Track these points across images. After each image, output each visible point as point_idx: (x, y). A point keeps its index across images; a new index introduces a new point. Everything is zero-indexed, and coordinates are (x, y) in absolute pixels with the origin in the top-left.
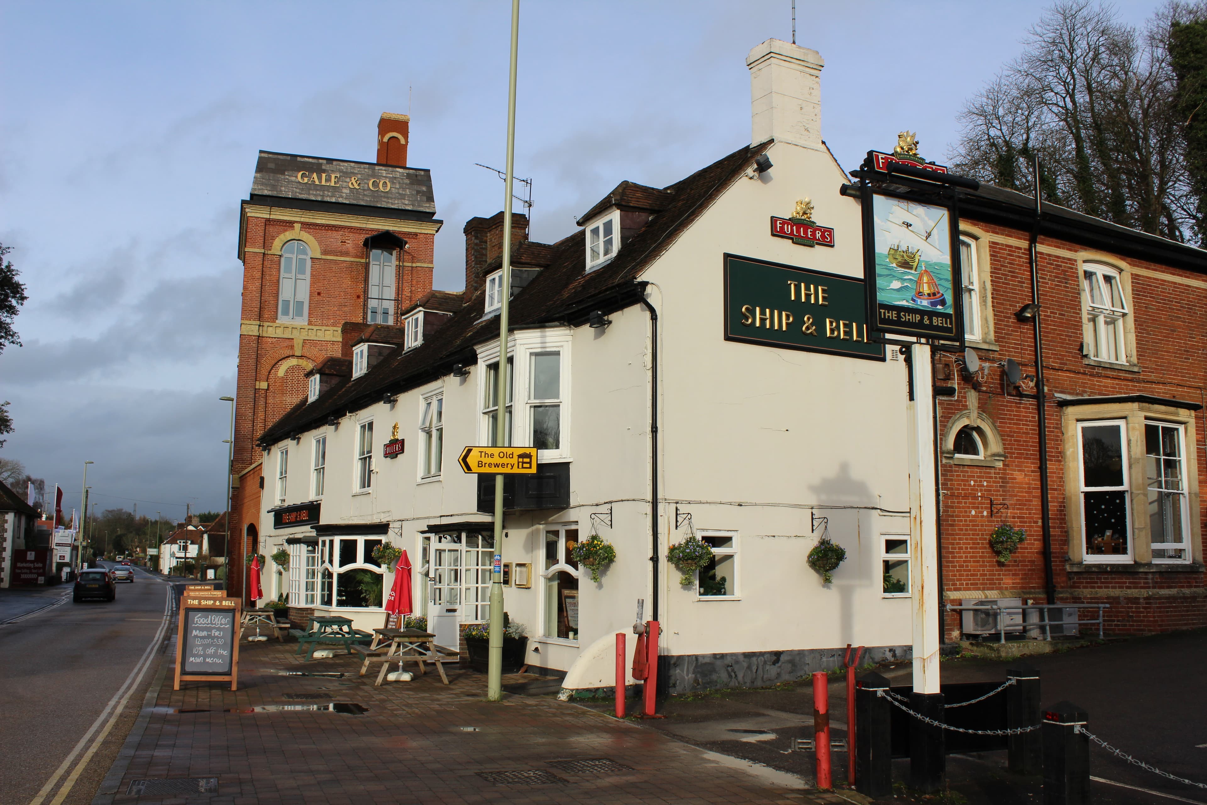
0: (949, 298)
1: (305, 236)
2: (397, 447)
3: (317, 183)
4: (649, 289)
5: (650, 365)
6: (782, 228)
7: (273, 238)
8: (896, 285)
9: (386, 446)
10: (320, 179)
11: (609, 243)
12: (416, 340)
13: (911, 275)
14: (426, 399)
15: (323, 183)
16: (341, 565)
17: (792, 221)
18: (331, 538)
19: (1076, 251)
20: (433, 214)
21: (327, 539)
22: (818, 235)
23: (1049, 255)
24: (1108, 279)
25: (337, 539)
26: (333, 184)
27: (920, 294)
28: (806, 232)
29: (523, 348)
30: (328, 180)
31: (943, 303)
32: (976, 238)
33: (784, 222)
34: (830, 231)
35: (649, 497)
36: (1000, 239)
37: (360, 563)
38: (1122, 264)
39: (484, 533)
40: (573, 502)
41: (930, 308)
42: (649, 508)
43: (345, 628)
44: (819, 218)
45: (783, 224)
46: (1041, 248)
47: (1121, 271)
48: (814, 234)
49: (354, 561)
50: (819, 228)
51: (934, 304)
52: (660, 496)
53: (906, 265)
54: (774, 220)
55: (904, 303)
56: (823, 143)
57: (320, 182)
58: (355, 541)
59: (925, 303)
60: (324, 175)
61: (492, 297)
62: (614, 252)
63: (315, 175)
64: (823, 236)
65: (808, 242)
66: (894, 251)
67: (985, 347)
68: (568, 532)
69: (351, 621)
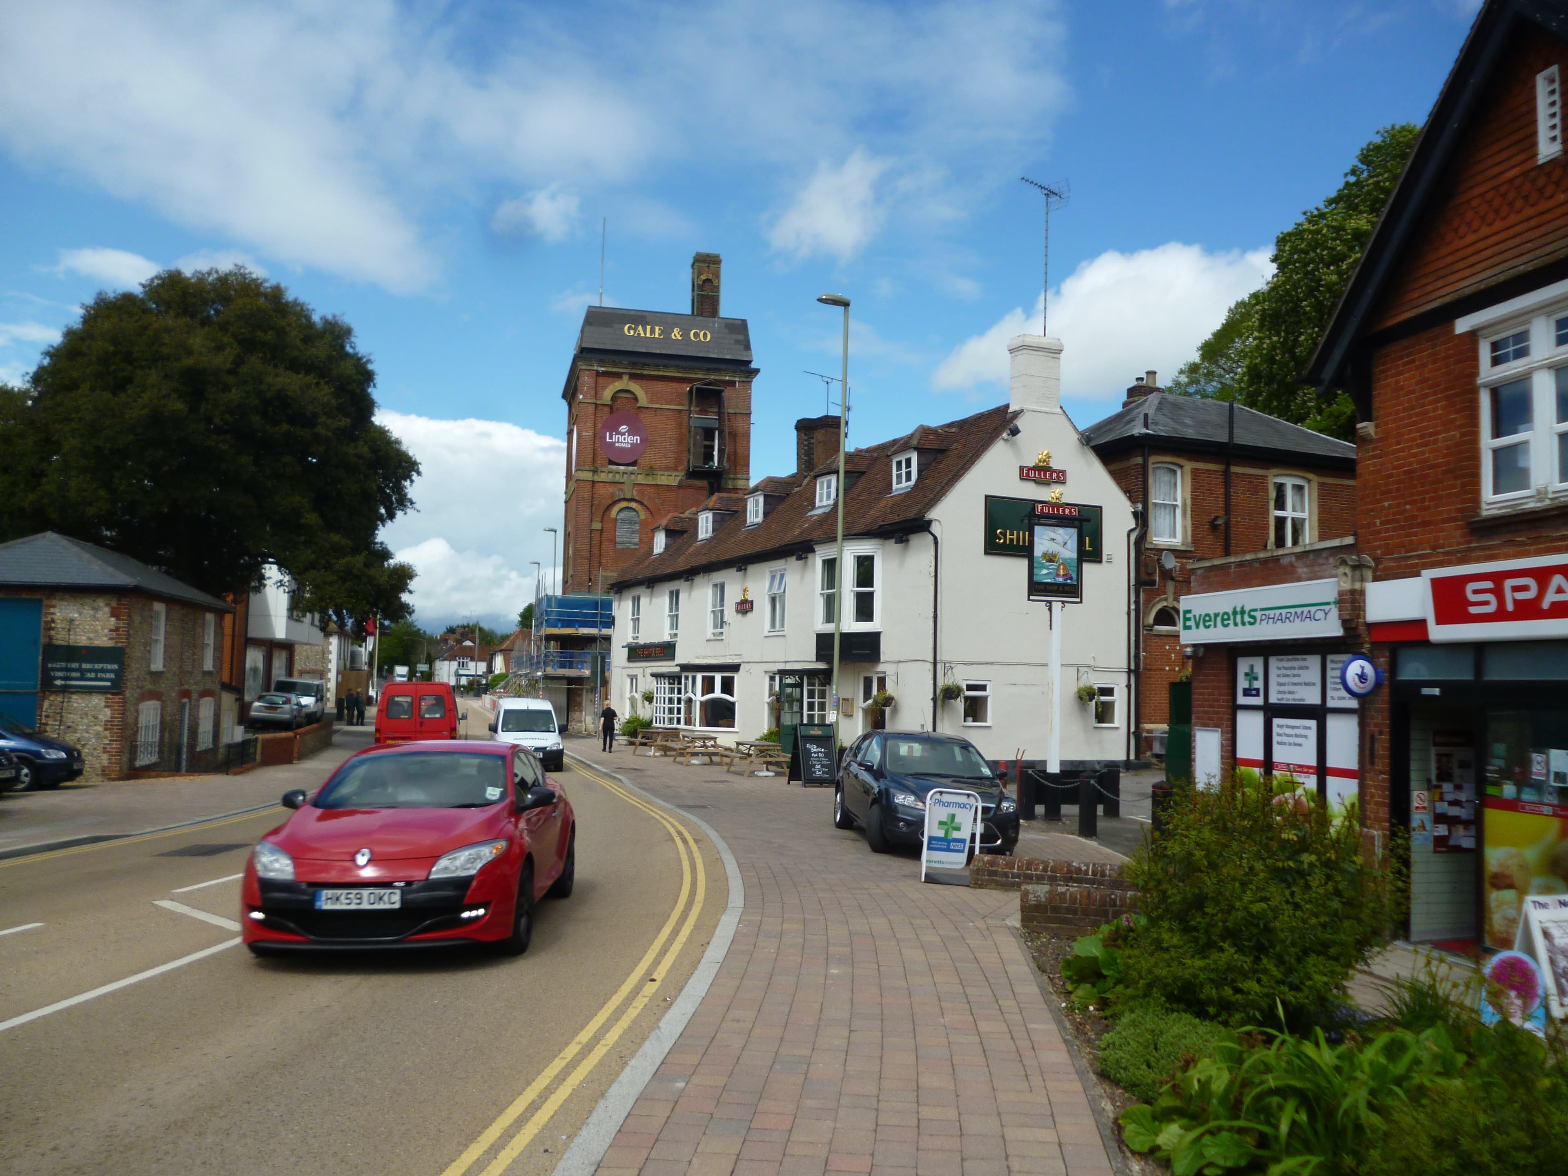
0: (1074, 576)
1: (635, 387)
2: (748, 606)
3: (642, 335)
4: (933, 524)
5: (933, 574)
6: (1028, 474)
7: (604, 388)
8: (1045, 571)
9: (738, 604)
10: (645, 331)
11: (909, 475)
12: (757, 516)
13: (1054, 566)
14: (771, 572)
15: (648, 335)
16: (703, 695)
17: (1036, 468)
18: (694, 674)
19: (1268, 469)
20: (750, 362)
21: (690, 675)
22: (1055, 475)
23: (1243, 474)
24: (1299, 489)
25: (699, 677)
26: (657, 336)
27: (1058, 575)
28: (1045, 475)
29: (849, 552)
30: (653, 331)
31: (1071, 579)
32: (1181, 467)
33: (1029, 469)
34: (1063, 472)
35: (931, 659)
36: (1201, 466)
37: (718, 694)
38: (1311, 476)
39: (820, 676)
40: (882, 658)
41: (1064, 582)
42: (930, 667)
43: (710, 743)
44: (1055, 465)
45: (1028, 471)
46: (1235, 469)
47: (1309, 481)
48: (1051, 476)
49: (713, 692)
50: (1055, 471)
51: (1066, 580)
52: (938, 658)
53: (1051, 561)
54: (1022, 468)
55: (1049, 581)
56: (1061, 408)
57: (645, 334)
58: (713, 678)
59: (1061, 580)
60: (648, 327)
61: (821, 495)
62: (913, 482)
63: (640, 328)
64: (1058, 476)
65: (1046, 483)
66: (1045, 555)
67: (1183, 548)
68: (879, 678)
69: (716, 738)
